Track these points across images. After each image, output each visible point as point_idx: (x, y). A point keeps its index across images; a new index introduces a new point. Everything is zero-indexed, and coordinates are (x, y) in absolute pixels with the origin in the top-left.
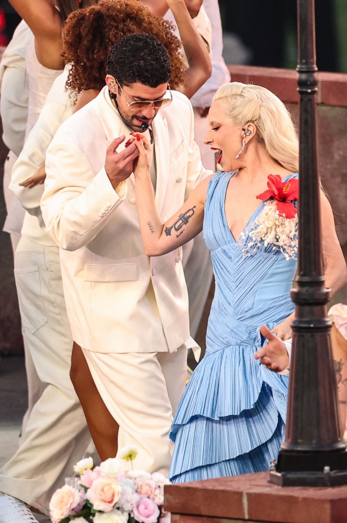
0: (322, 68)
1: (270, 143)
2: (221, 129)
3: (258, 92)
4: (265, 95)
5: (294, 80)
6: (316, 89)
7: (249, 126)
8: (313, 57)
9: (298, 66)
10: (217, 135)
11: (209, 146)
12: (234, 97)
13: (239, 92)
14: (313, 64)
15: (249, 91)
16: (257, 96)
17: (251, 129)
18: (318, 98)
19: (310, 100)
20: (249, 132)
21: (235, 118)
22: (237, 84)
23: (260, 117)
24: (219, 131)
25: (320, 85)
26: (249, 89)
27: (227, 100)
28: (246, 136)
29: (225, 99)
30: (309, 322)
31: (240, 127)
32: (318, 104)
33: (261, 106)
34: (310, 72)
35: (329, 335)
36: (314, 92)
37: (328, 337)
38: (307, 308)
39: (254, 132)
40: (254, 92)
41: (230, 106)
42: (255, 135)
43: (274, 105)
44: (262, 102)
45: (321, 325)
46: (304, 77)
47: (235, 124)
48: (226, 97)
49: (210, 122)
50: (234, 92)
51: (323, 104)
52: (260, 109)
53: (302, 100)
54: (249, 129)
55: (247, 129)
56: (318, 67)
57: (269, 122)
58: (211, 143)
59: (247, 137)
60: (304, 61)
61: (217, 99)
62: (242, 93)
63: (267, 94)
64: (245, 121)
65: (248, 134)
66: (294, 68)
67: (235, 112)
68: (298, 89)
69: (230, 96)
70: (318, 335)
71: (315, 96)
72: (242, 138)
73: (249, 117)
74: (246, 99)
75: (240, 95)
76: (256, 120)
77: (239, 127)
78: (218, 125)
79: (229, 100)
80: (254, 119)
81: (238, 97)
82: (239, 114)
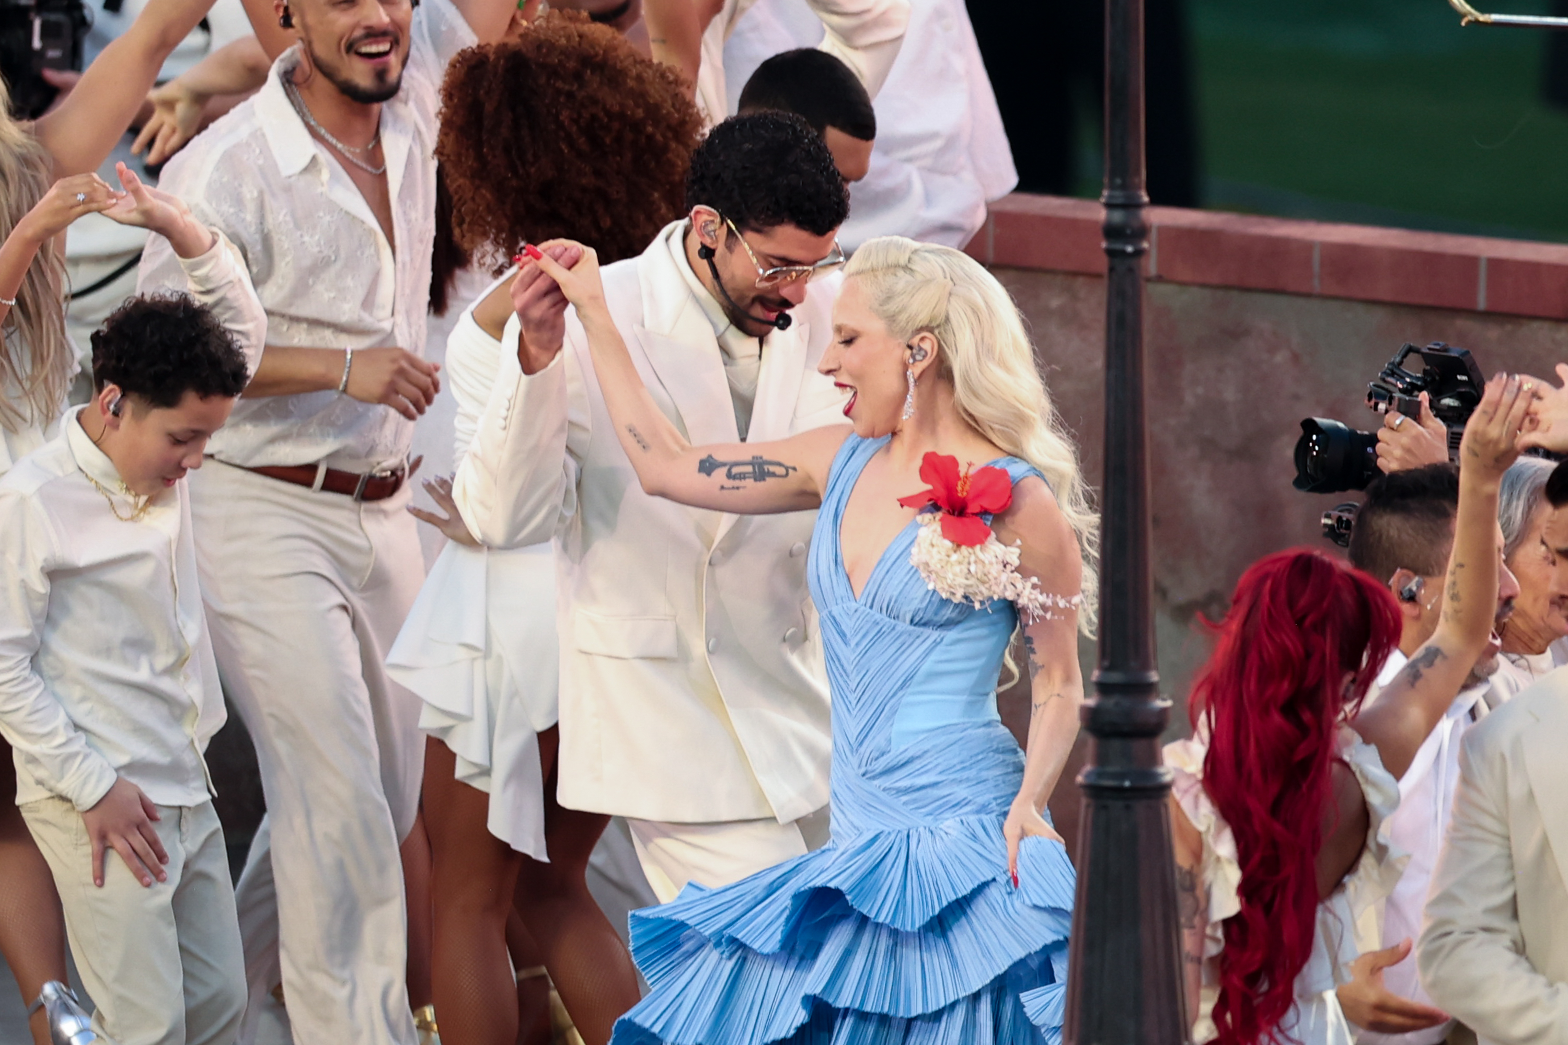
0: (1159, 198)
1: (966, 379)
2: (859, 343)
3: (945, 261)
4: (962, 269)
5: (1096, 223)
6: (1145, 245)
7: (922, 339)
8: (1138, 173)
9: (1106, 193)
10: (850, 356)
11: (831, 379)
12: (892, 270)
13: (903, 260)
14: (1139, 188)
15: (925, 259)
16: (944, 271)
17: (926, 346)
18: (1151, 266)
19: (1131, 270)
20: (923, 353)
21: (891, 319)
22: (900, 243)
23: (947, 319)
24: (853, 347)
25: (1154, 235)
26: (927, 254)
27: (876, 277)
28: (915, 360)
29: (872, 274)
30: (1122, 776)
31: (903, 341)
32: (1149, 280)
33: (950, 294)
34: (1132, 206)
35: (1166, 806)
36: (1139, 253)
37: (1163, 811)
38: (1116, 745)
39: (932, 355)
40: (936, 262)
41: (881, 291)
42: (934, 359)
43: (980, 294)
44: (955, 285)
45: (1149, 784)
46: (1118, 216)
47: (891, 333)
48: (872, 271)
49: (834, 324)
50: (892, 259)
51: (1160, 279)
52: (949, 301)
53: (1112, 269)
54: (923, 345)
55: (919, 345)
56: (1149, 194)
57: (968, 332)
58: (835, 373)
59: (917, 363)
60: (1118, 181)
61: (853, 275)
62: (909, 261)
63: (966, 267)
64: (915, 328)
65: (918, 357)
66: (1096, 196)
67: (892, 307)
68: (1104, 245)
69: (882, 269)
70: (1140, 807)
71: (1143, 261)
72: (905, 367)
73: (923, 319)
74: (919, 277)
75: (906, 268)
76: (938, 326)
77: (900, 340)
78: (853, 335)
79: (880, 278)
80: (934, 324)
81: (901, 273)
82: (900, 312)
